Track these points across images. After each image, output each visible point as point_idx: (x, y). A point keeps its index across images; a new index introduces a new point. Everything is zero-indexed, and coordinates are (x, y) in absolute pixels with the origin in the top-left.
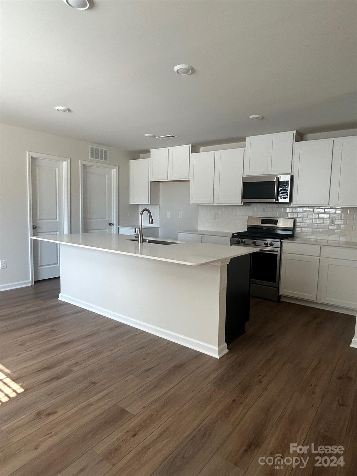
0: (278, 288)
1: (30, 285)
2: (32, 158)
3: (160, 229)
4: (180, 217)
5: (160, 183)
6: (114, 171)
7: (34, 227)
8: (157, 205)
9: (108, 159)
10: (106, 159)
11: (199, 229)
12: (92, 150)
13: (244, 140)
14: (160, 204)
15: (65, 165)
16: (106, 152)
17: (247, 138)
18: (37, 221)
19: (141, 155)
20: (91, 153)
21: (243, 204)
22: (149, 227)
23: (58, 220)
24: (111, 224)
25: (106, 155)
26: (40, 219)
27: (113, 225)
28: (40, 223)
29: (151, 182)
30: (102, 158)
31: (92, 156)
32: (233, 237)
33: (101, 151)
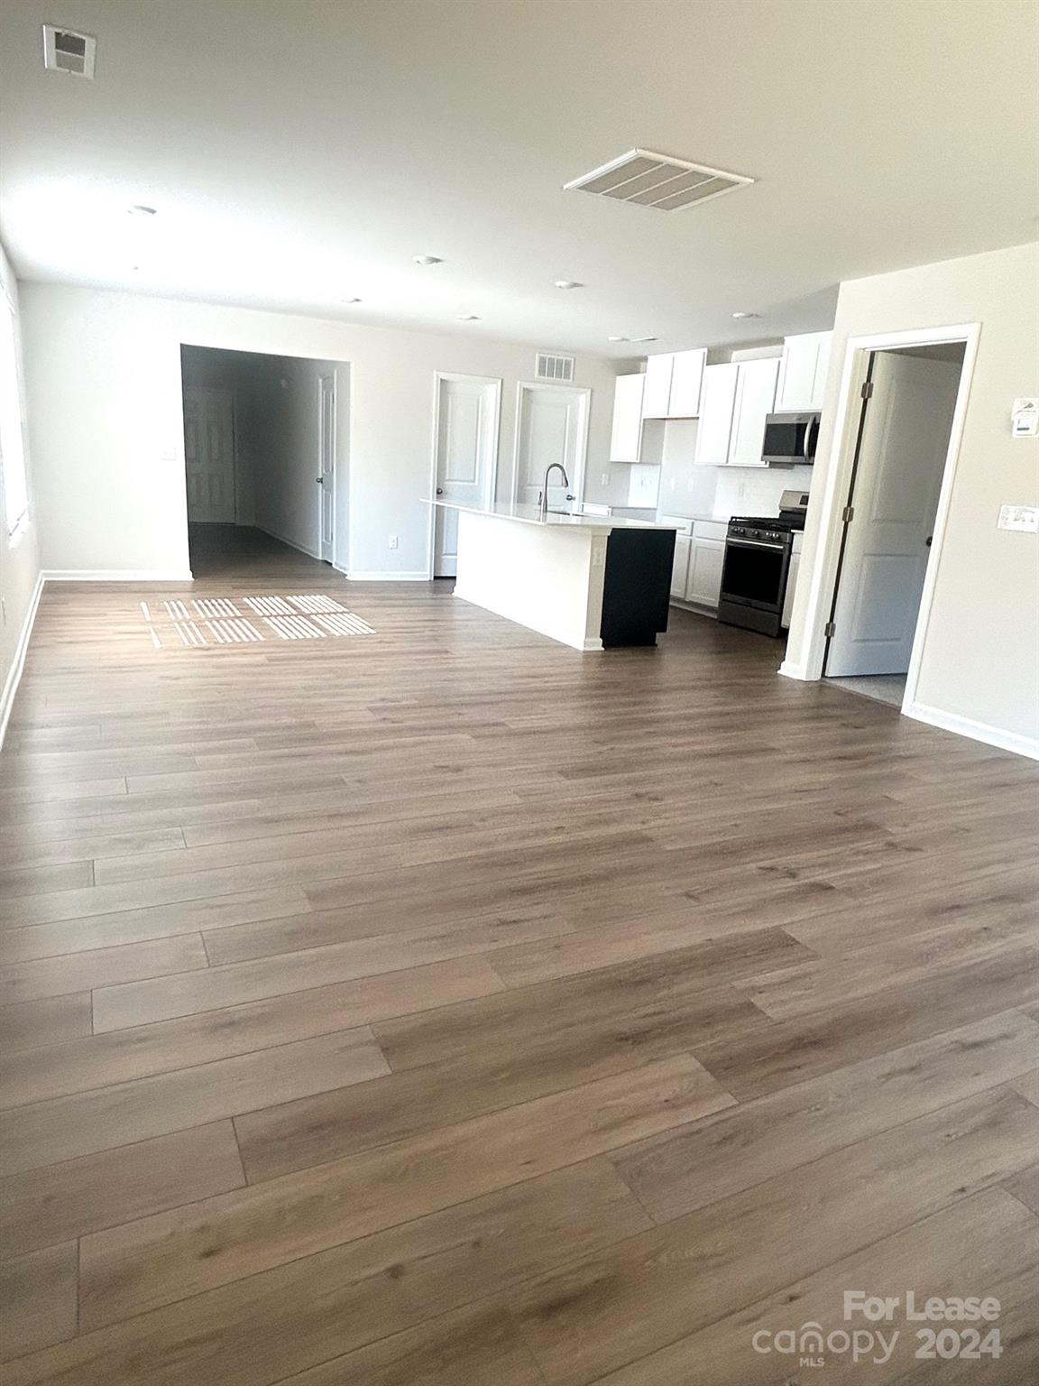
0: (780, 614)
1: (428, 579)
2: (442, 380)
3: (658, 512)
5: (666, 421)
6: (583, 400)
7: (439, 492)
8: (658, 464)
9: (571, 377)
10: (567, 376)
12: (542, 361)
13: (781, 341)
14: (663, 463)
15: (491, 392)
16: (568, 363)
17: (787, 339)
18: (446, 483)
20: (540, 366)
21: (767, 466)
23: (476, 483)
24: (570, 498)
25: (567, 369)
26: (449, 480)
27: (573, 498)
28: (449, 486)
29: (644, 420)
30: (559, 376)
31: (542, 372)
32: (730, 523)
33: (559, 362)
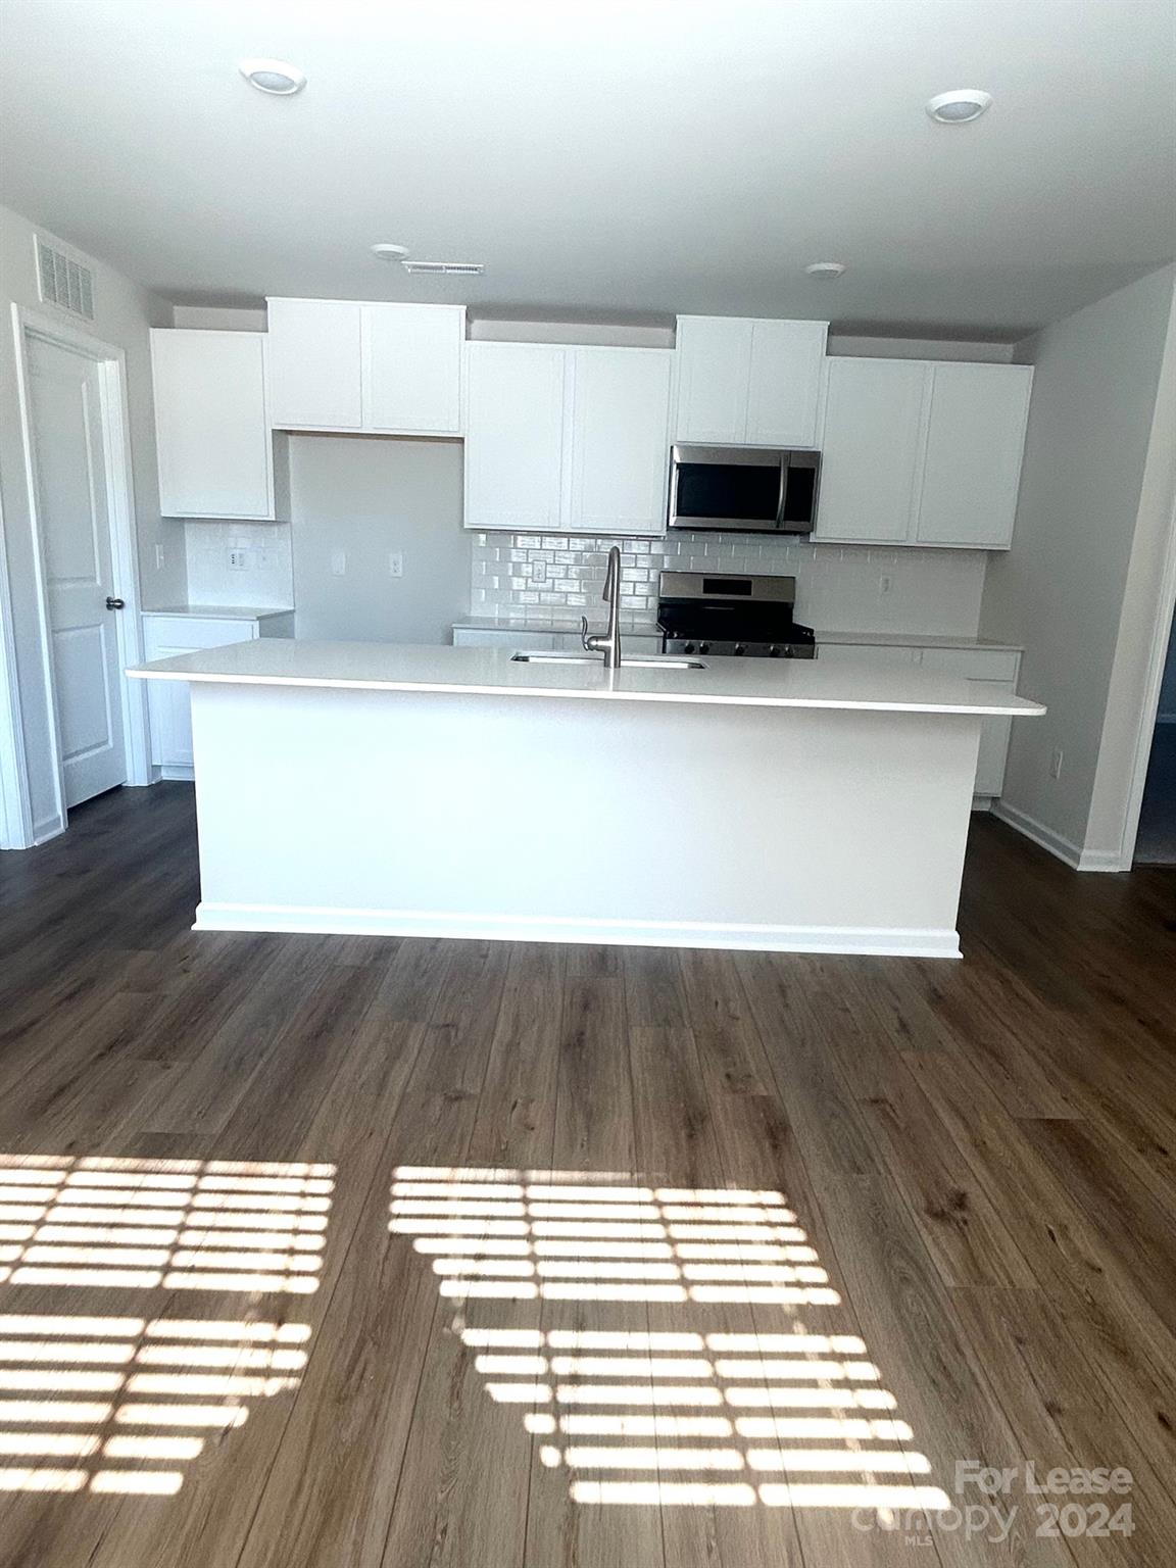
3: (297, 617)
4: (391, 571)
5: (291, 439)
6: (111, 372)
9: (95, 315)
10: (88, 310)
11: (473, 614)
12: (47, 258)
14: (293, 521)
16: (86, 278)
19: (179, 311)
20: (44, 272)
22: (273, 612)
24: (114, 605)
25: (87, 292)
27: (121, 605)
29: (273, 431)
30: (77, 305)
31: (49, 288)
33: (73, 269)
